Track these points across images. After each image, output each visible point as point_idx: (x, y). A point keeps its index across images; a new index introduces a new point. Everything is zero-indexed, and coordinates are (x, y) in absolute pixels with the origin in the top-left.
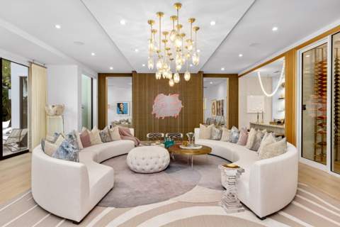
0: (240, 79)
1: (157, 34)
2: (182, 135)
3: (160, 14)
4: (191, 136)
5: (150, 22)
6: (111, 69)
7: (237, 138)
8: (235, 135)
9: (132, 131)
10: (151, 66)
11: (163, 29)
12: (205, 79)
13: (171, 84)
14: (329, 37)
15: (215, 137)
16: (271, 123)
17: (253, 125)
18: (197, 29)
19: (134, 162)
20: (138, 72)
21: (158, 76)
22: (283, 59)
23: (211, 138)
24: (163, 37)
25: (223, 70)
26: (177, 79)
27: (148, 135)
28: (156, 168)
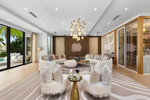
0: (102, 38)
1: (73, 26)
2: (81, 57)
3: (74, 21)
4: (84, 58)
5: (71, 23)
6: (58, 35)
7: (98, 58)
8: (98, 57)
9: (65, 56)
10: (71, 35)
11: (75, 24)
12: (90, 38)
13: (78, 40)
14: (125, 26)
15: (92, 58)
16: (111, 53)
17: (106, 54)
18: (85, 24)
19: (66, 64)
20: (67, 36)
21: (73, 38)
22: (114, 32)
23: (90, 58)
24: (75, 26)
25: (95, 35)
26: (79, 39)
27: (70, 57)
28: (73, 66)
